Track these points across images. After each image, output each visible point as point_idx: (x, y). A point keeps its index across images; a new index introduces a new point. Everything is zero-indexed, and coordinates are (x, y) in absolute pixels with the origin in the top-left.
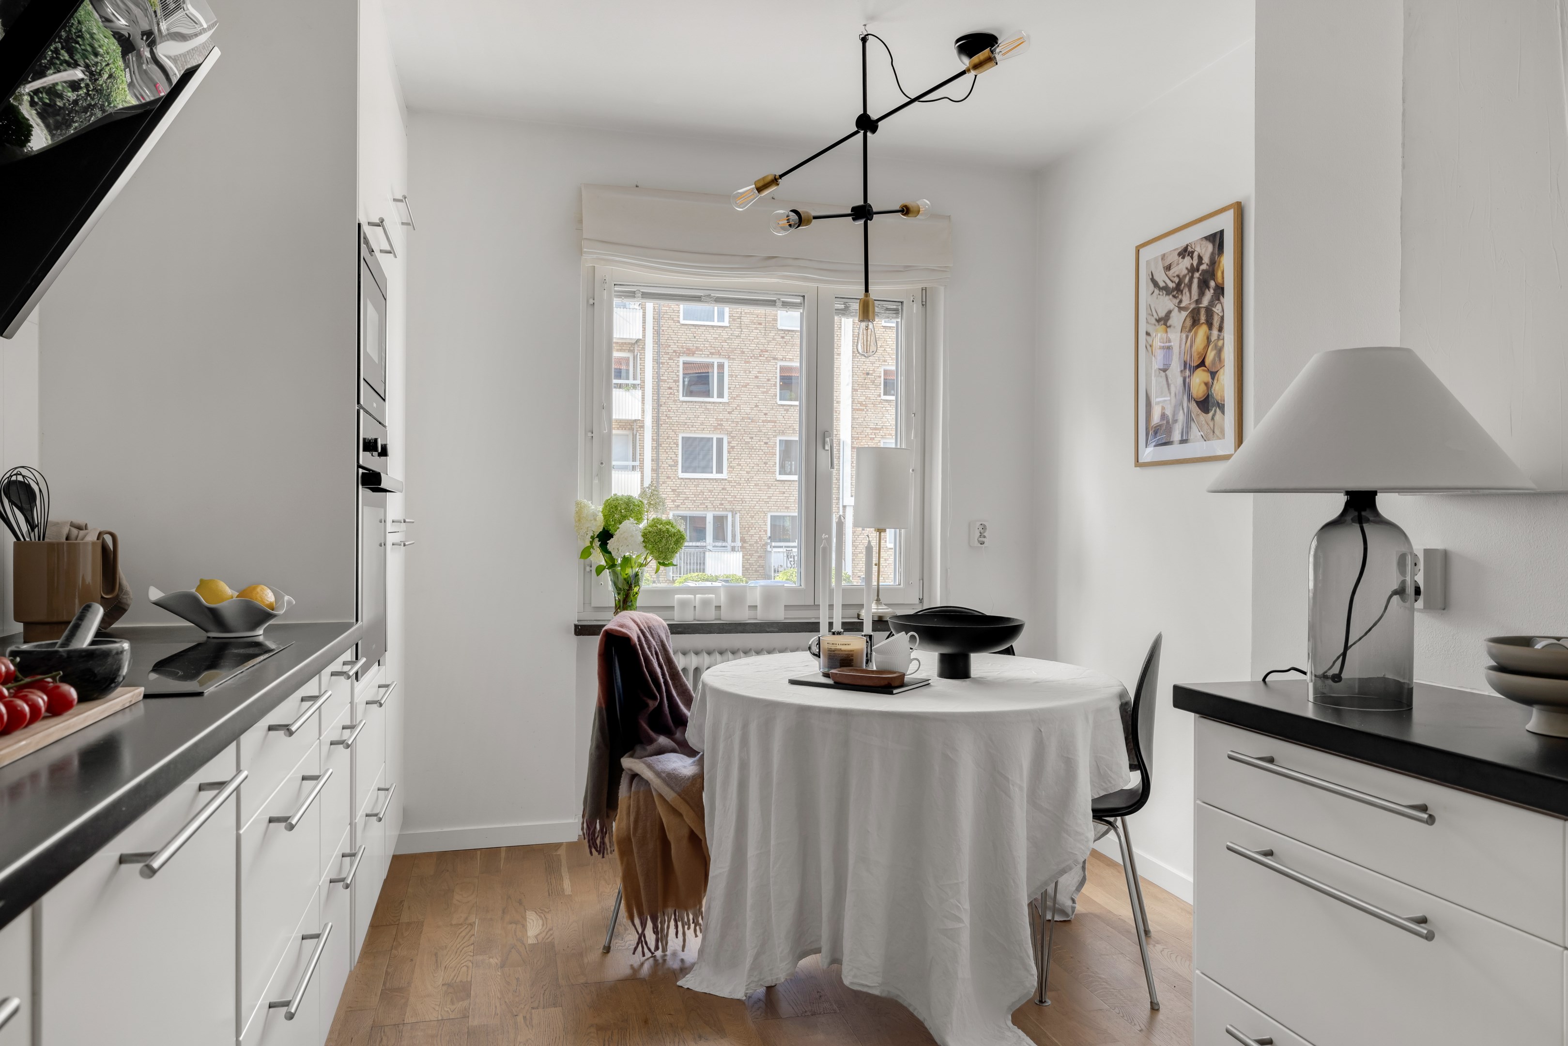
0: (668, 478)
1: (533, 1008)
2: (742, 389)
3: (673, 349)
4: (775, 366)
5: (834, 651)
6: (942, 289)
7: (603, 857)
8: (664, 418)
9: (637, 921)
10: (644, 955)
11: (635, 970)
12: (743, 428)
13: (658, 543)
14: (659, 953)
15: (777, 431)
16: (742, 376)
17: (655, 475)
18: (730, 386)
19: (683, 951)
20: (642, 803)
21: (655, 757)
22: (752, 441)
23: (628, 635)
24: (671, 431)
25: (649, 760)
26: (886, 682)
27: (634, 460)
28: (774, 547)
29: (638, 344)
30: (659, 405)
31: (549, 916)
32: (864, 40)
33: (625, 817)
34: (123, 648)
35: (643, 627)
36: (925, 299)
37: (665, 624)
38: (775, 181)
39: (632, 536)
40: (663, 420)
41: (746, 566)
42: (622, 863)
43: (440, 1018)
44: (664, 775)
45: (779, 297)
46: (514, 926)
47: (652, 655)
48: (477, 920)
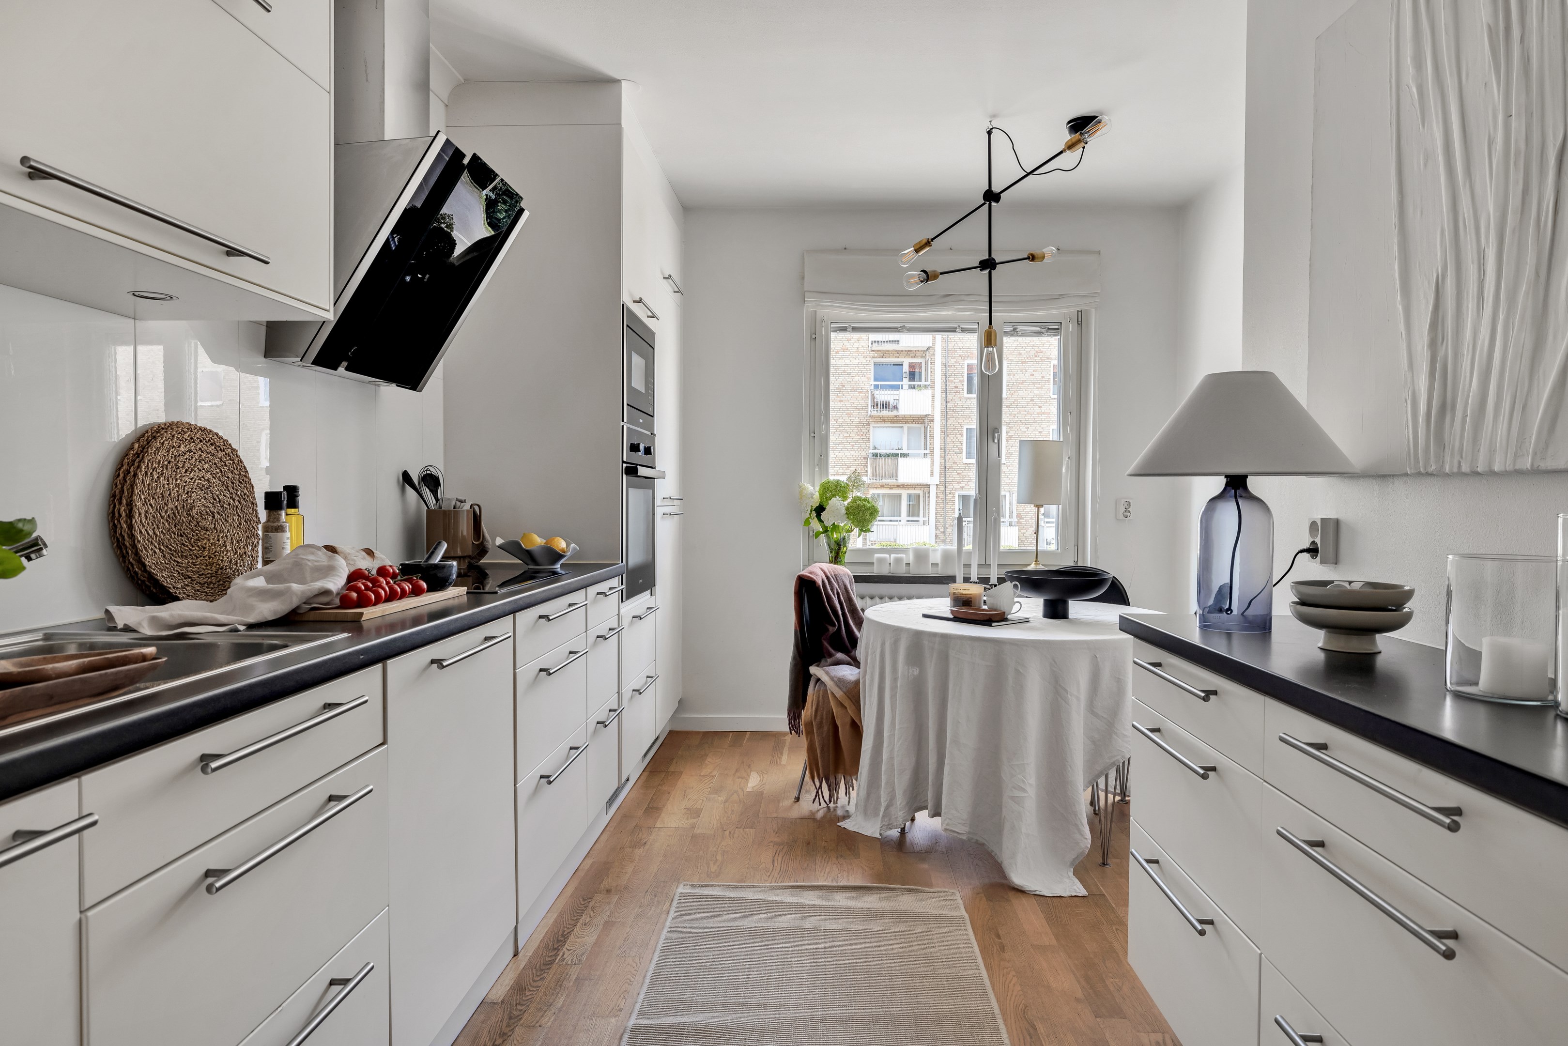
0: (955, 463)
1: (737, 828)
2: (1020, 385)
3: (959, 354)
4: (1049, 365)
5: (957, 594)
6: (1093, 310)
7: (799, 736)
8: (951, 413)
9: (816, 780)
10: (820, 805)
11: (813, 814)
12: (1020, 419)
13: (857, 515)
14: (832, 805)
15: (1050, 422)
16: (1019, 375)
17: (943, 461)
18: (1008, 383)
19: (849, 805)
20: (821, 698)
21: (833, 667)
22: (1027, 431)
23: (814, 579)
24: (957, 423)
25: (827, 668)
26: (988, 618)
27: (925, 449)
28: (1047, 522)
29: (929, 351)
30: (947, 402)
31: (766, 776)
32: (989, 133)
33: (810, 708)
34: (453, 564)
35: (829, 574)
36: (1080, 320)
37: (851, 575)
38: (928, 243)
39: (837, 509)
40: (950, 415)
41: (1021, 539)
42: (807, 740)
43: (677, 826)
44: (836, 679)
45: (959, 324)
46: (740, 780)
47: (834, 594)
48: (717, 774)
